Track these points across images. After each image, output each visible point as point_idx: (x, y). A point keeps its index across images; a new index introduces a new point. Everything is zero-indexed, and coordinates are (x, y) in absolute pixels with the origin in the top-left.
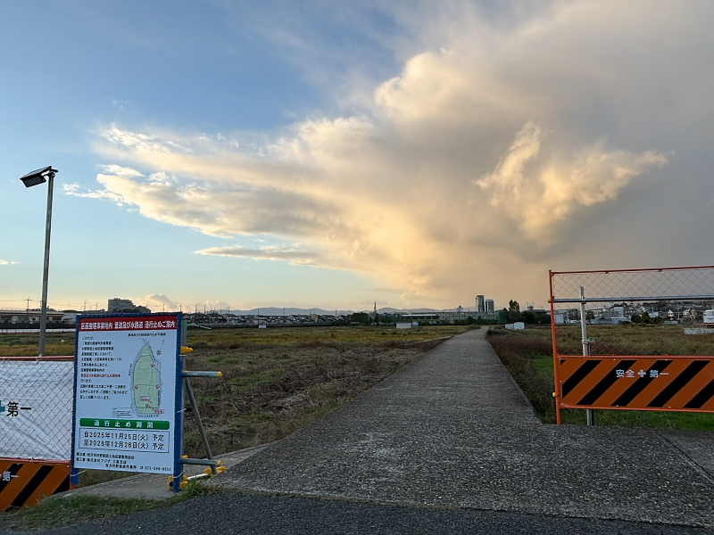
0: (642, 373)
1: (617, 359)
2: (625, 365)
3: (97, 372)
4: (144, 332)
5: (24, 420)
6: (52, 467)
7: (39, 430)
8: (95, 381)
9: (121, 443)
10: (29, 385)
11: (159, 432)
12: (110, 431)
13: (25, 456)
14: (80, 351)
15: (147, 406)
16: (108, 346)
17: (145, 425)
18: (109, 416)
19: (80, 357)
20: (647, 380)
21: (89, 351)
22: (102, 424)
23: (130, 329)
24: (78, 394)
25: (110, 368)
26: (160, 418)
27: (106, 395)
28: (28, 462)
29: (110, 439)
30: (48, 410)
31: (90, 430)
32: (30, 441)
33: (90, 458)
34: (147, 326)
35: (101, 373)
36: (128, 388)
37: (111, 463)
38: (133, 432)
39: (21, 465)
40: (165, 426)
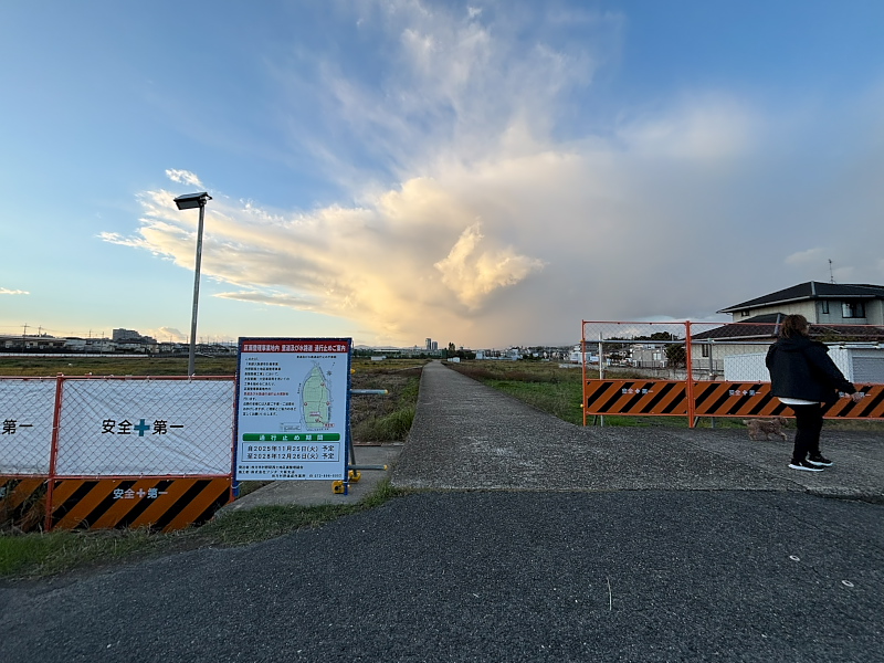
0: (638, 391)
1: (623, 382)
2: (627, 386)
3: (263, 391)
4: (313, 354)
5: (174, 437)
6: (209, 481)
7: (193, 447)
8: (259, 399)
9: (289, 456)
10: (181, 403)
11: (328, 444)
12: (277, 444)
13: (176, 473)
14: (243, 371)
15: (317, 421)
16: (275, 367)
17: (314, 438)
18: (275, 431)
19: (242, 376)
20: (640, 395)
21: (253, 371)
22: (268, 438)
23: (299, 351)
24: (241, 411)
25: (277, 387)
26: (331, 431)
27: (273, 411)
28: (180, 478)
29: (277, 452)
30: (204, 428)
31: (253, 444)
32: (182, 457)
33: (255, 470)
34: (317, 349)
35: (268, 391)
36: (297, 405)
37: (279, 473)
38: (301, 444)
39: (171, 482)
40: (336, 438)
